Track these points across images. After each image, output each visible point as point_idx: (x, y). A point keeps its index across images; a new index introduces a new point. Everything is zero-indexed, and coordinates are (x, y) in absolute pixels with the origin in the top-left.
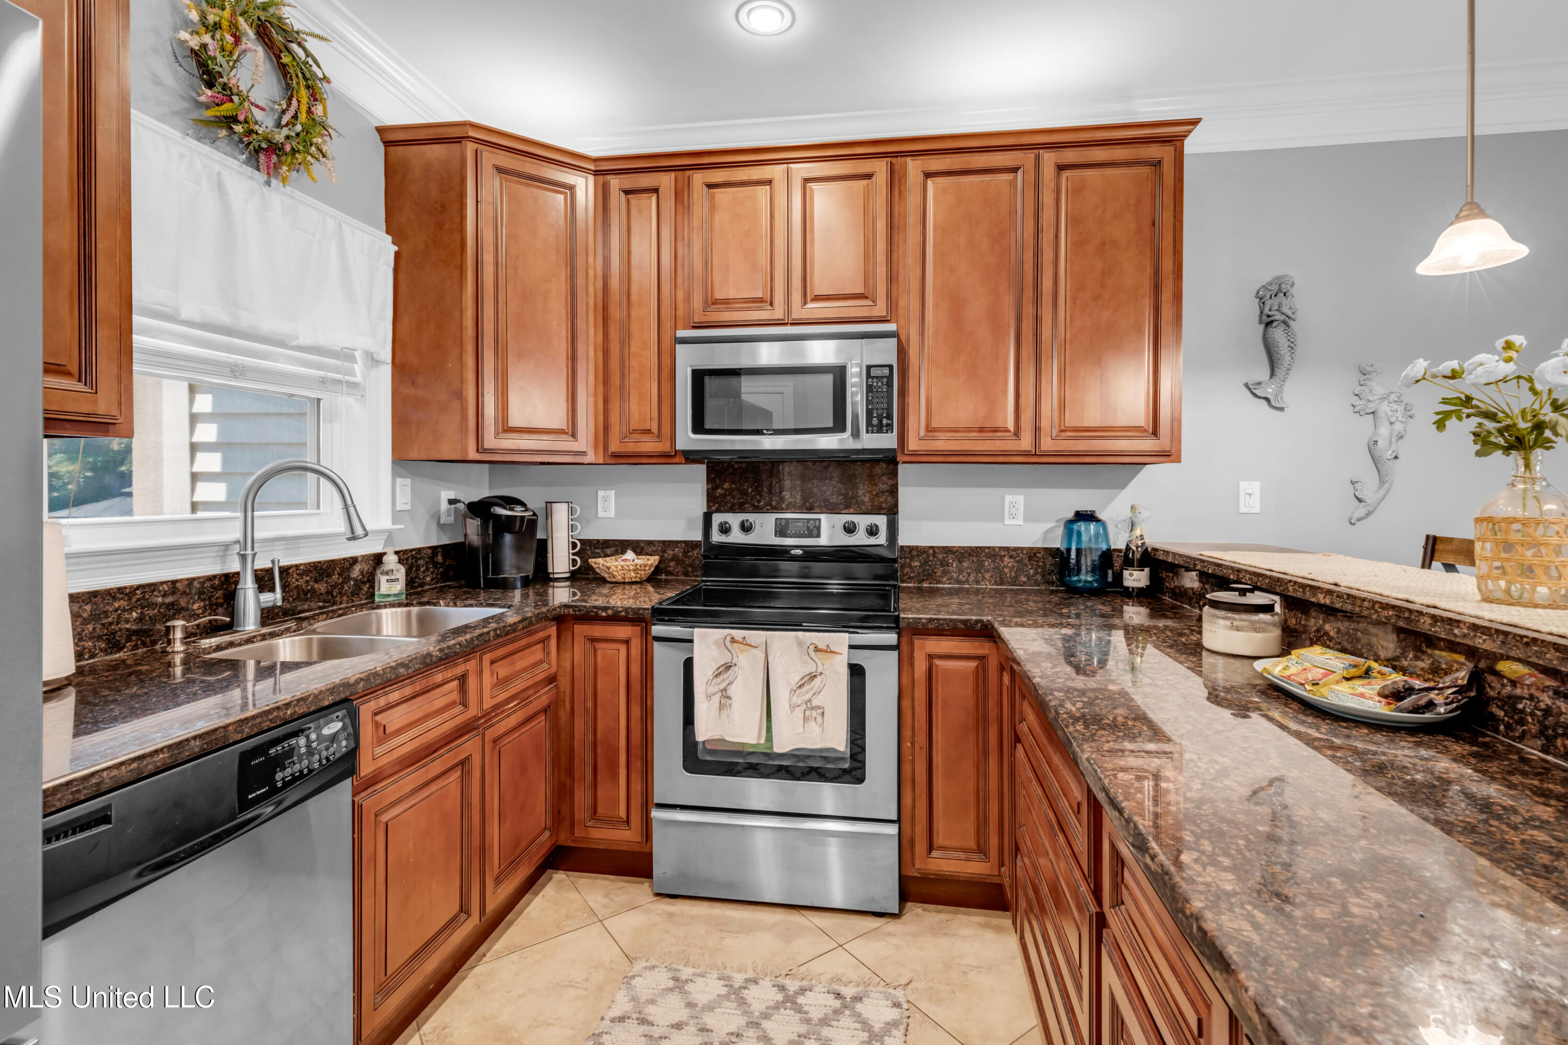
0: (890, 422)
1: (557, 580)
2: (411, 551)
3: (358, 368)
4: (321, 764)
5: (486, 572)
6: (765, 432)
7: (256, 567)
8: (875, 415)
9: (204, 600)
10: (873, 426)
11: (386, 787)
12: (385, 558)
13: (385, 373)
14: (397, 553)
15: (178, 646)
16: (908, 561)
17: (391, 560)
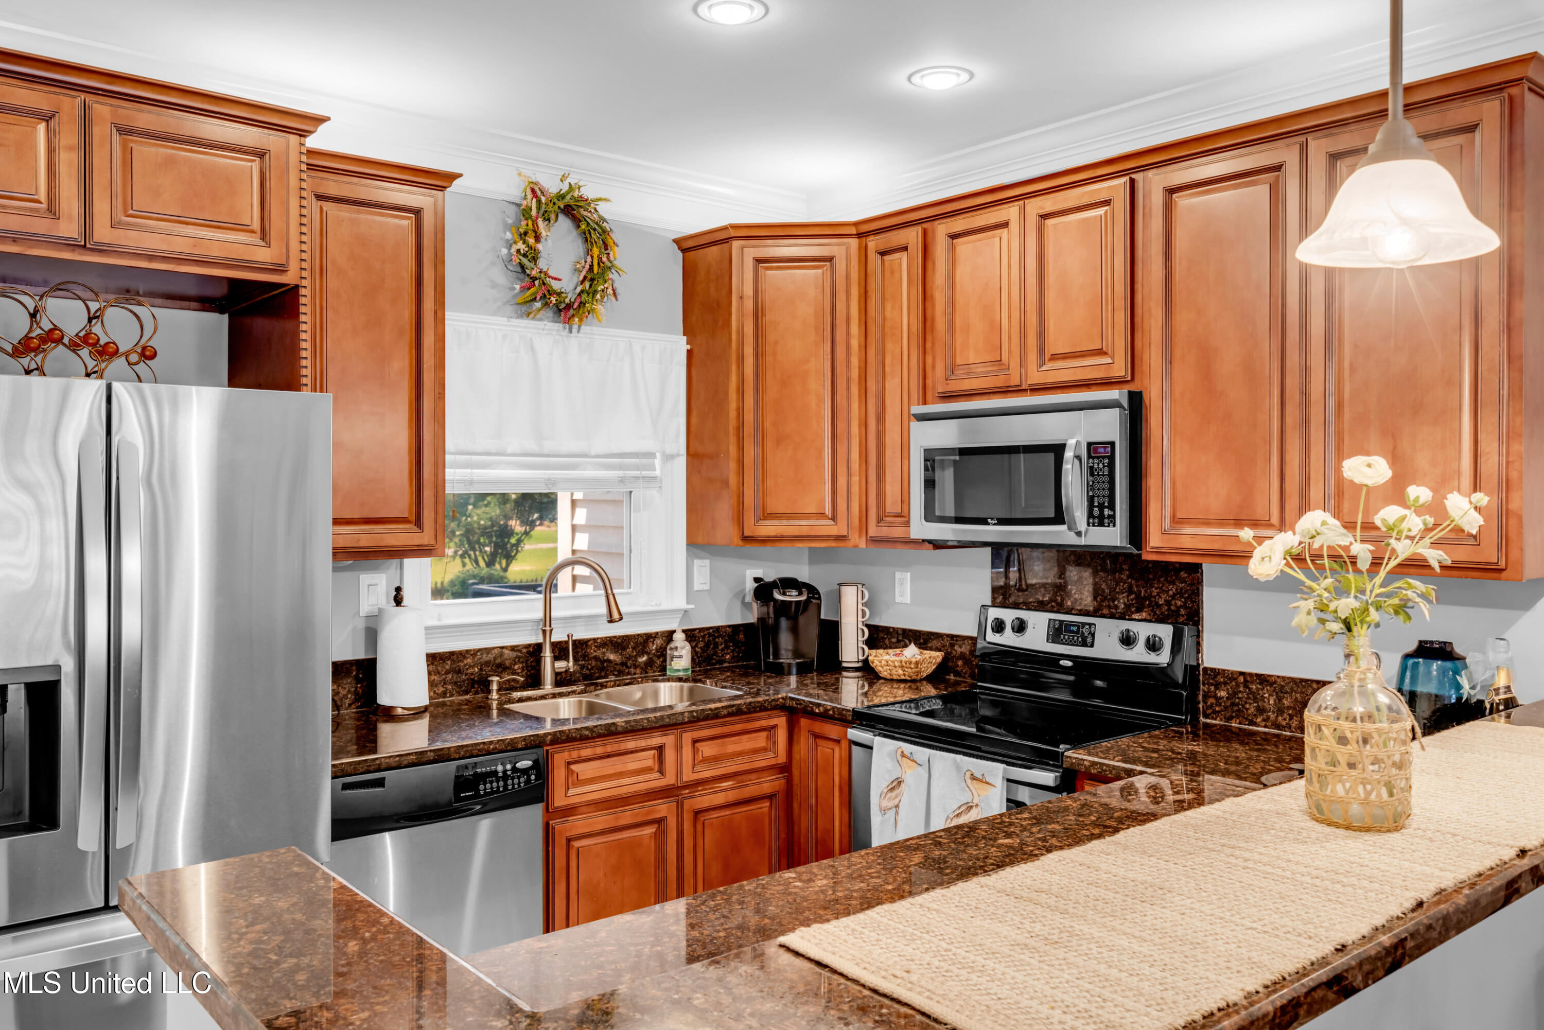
0: (1111, 513)
1: (847, 669)
2: (708, 629)
3: (657, 462)
4: (513, 788)
5: (767, 656)
6: (989, 520)
7: (553, 640)
8: (1096, 504)
9: (522, 662)
10: (1094, 517)
11: (578, 820)
12: (675, 636)
13: (681, 463)
14: (684, 631)
15: (495, 695)
16: (1212, 688)
17: (679, 637)
